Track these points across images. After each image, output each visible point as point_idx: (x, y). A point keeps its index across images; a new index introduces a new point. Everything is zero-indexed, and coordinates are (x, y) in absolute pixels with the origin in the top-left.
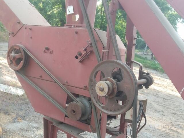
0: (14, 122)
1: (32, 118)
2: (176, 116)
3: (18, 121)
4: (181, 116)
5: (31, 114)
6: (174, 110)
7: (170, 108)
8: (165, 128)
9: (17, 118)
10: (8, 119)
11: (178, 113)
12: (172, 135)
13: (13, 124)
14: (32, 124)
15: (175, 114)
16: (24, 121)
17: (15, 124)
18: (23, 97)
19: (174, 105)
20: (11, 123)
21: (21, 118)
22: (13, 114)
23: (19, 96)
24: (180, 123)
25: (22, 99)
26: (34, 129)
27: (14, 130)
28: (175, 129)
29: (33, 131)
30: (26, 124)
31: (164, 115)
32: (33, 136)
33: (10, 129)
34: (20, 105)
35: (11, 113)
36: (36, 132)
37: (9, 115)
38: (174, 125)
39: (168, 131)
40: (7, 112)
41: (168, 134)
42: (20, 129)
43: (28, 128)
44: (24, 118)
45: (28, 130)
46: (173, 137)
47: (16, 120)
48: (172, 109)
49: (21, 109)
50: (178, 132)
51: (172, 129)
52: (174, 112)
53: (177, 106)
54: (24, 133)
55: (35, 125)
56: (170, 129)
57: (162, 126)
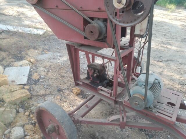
0: (42, 54)
1: (55, 50)
2: (166, 37)
3: (45, 53)
4: (169, 36)
5: (53, 47)
6: (164, 32)
7: (161, 32)
8: (157, 46)
9: (43, 51)
10: (37, 52)
11: (167, 34)
12: (163, 50)
13: (41, 55)
14: (56, 54)
15: (165, 35)
16: (49, 52)
17: (43, 55)
18: (44, 36)
19: (164, 28)
20: (40, 54)
21: (46, 51)
22: (40, 48)
23: (40, 35)
24: (169, 41)
25: (44, 37)
26: (59, 57)
27: (43, 59)
28: (165, 46)
29: (58, 58)
30: (52, 54)
31: (157, 37)
32: (59, 62)
33: (40, 59)
34: (44, 42)
35: (38, 48)
36: (61, 59)
37: (36, 49)
38: (164, 43)
39: (160, 48)
40: (35, 48)
41: (160, 50)
42: (48, 58)
43: (54, 57)
44: (49, 50)
45: (54, 58)
46: (164, 51)
47: (43, 52)
48: (163, 32)
49: (45, 45)
50: (168, 48)
51: (163, 46)
52: (164, 34)
53: (166, 29)
54: (52, 61)
55: (58, 54)
56: (162, 47)
57: (155, 45)
